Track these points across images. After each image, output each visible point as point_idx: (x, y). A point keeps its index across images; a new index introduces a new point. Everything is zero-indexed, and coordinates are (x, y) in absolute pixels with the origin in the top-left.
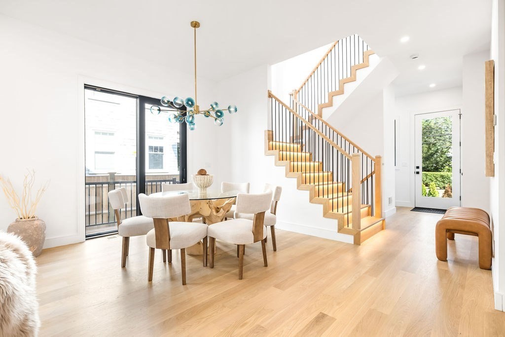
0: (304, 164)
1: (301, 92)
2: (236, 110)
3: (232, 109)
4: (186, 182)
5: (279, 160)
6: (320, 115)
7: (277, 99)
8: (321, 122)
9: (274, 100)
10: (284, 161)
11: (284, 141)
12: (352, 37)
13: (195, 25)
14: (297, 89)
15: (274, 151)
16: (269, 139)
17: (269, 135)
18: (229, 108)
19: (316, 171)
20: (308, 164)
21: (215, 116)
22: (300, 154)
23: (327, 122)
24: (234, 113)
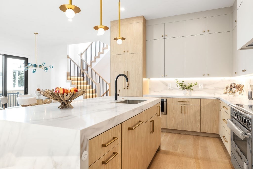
0: (84, 86)
1: (84, 54)
2: (53, 67)
3: (51, 67)
4: (27, 94)
5: (72, 84)
6: (91, 65)
7: (71, 59)
8: (91, 69)
9: (70, 60)
10: (74, 85)
11: (75, 76)
12: (97, 42)
13: (36, 34)
14: (82, 53)
15: (70, 80)
16: (68, 76)
17: (68, 74)
18: (50, 66)
19: (89, 89)
20: (86, 86)
21: (44, 69)
22: (83, 81)
23: (93, 68)
24: (52, 69)
